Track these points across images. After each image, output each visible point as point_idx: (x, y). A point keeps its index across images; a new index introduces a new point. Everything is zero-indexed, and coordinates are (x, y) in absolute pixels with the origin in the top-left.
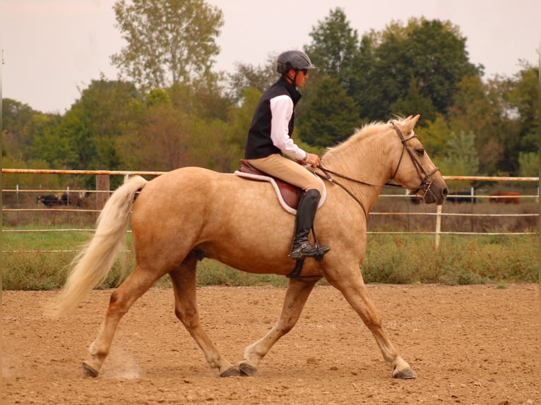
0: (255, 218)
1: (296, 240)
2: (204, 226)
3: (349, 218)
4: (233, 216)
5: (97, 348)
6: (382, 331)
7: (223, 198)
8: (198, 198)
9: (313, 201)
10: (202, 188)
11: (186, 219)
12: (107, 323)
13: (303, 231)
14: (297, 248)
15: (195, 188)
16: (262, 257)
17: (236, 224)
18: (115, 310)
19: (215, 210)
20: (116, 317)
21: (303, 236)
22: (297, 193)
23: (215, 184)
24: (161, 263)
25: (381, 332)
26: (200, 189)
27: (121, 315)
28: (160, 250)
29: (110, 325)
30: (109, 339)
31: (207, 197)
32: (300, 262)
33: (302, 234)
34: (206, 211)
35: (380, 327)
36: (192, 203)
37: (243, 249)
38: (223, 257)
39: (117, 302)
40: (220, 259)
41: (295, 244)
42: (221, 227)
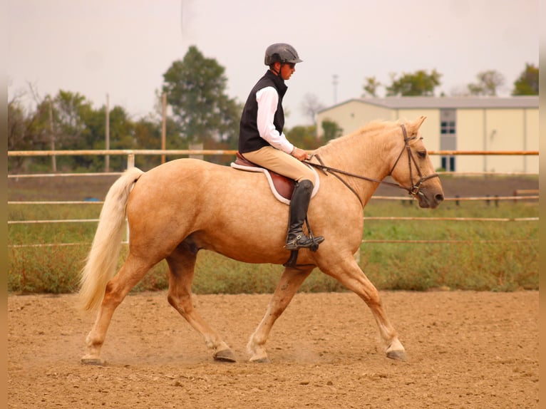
0: (247, 208)
1: (290, 232)
2: (196, 215)
3: (344, 207)
4: (224, 205)
5: (93, 338)
6: (382, 310)
7: (215, 187)
8: (190, 187)
9: (305, 192)
10: (194, 178)
11: (179, 209)
12: (102, 313)
13: (297, 222)
14: (292, 239)
15: (187, 178)
16: (255, 247)
17: (227, 214)
18: (110, 300)
19: (206, 200)
20: (111, 306)
21: (297, 227)
22: (290, 184)
23: (207, 175)
24: (153, 252)
25: (380, 311)
26: (192, 179)
27: (116, 305)
28: (153, 239)
29: (105, 314)
30: (104, 329)
31: (199, 187)
32: (295, 253)
33: (296, 225)
34: (199, 201)
35: (380, 305)
36: (184, 192)
37: (236, 238)
38: (217, 246)
39: (112, 292)
40: (214, 249)
41: (290, 235)
42: (213, 217)
